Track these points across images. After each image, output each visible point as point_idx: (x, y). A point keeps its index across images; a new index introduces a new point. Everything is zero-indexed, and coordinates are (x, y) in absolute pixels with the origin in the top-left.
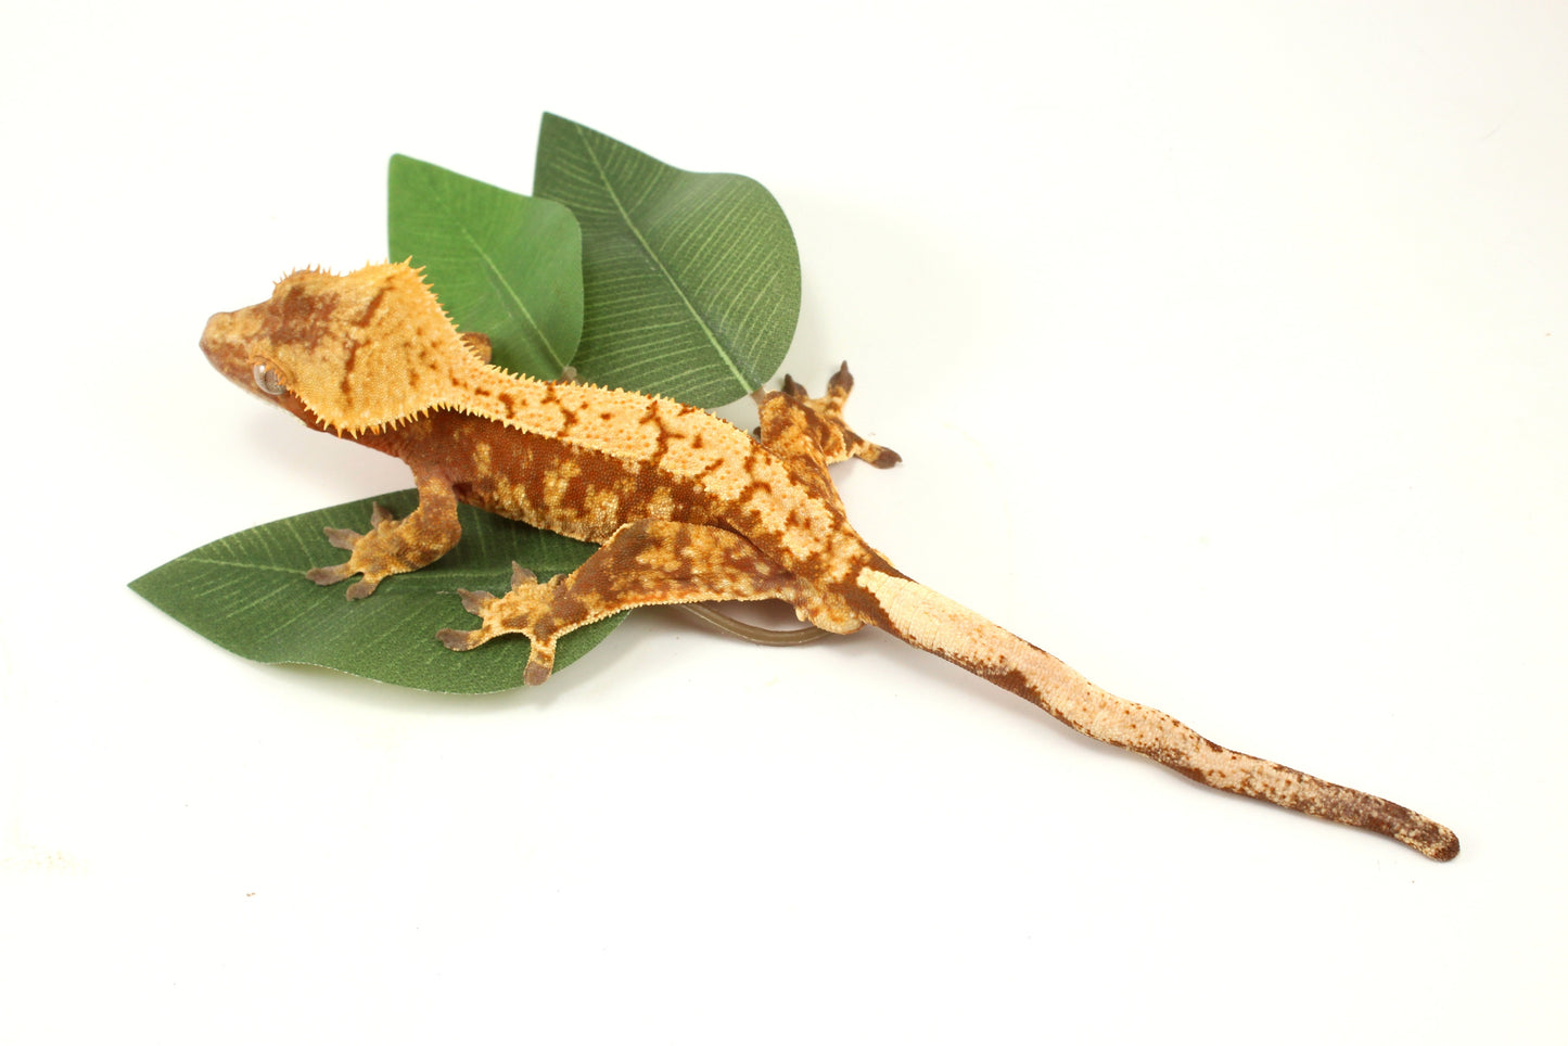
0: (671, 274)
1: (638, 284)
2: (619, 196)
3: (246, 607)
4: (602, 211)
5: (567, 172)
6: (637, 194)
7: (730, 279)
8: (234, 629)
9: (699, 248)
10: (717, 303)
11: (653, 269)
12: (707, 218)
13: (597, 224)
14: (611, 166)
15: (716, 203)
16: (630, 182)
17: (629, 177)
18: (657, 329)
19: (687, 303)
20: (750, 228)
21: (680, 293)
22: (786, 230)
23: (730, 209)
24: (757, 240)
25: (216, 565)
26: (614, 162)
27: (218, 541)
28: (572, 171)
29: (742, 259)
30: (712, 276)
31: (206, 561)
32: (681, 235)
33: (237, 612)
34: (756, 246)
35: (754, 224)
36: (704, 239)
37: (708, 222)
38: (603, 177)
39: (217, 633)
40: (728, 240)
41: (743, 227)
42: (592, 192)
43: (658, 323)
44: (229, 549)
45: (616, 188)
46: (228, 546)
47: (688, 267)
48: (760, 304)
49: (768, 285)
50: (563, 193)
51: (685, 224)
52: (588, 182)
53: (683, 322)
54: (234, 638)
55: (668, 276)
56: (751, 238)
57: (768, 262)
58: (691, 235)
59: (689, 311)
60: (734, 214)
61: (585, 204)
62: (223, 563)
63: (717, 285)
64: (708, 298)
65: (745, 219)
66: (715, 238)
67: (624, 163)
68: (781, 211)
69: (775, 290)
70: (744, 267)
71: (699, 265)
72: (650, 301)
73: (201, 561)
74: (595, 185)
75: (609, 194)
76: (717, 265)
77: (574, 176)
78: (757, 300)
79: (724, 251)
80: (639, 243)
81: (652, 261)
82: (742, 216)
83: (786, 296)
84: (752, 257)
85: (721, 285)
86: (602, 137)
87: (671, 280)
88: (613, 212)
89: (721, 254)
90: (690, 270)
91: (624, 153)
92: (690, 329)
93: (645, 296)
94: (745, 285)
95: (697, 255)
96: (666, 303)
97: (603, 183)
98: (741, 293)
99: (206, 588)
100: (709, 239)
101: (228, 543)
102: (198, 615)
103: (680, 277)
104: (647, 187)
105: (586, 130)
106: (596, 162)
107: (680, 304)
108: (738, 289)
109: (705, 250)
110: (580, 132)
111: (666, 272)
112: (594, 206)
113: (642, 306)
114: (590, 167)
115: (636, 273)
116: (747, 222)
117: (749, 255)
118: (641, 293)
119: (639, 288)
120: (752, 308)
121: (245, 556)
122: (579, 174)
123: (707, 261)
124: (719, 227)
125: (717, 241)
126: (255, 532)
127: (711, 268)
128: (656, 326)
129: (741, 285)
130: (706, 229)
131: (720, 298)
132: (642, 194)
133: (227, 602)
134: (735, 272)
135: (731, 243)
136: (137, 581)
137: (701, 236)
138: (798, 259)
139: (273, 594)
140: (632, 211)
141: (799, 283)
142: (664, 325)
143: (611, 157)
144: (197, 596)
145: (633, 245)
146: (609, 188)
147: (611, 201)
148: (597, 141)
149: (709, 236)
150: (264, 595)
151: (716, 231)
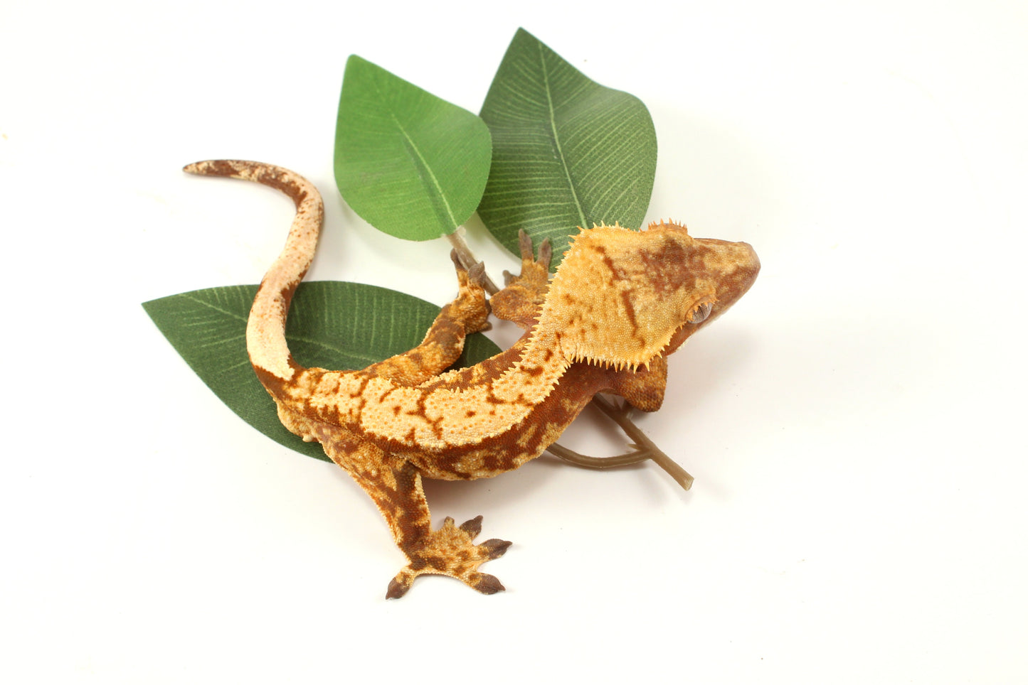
0: (567, 164)
1: (542, 167)
2: (552, 96)
3: (216, 343)
4: (538, 104)
5: (522, 71)
6: (565, 97)
7: (605, 177)
8: (203, 357)
9: (591, 148)
10: (592, 194)
11: (555, 157)
12: (602, 127)
13: (531, 112)
14: (553, 76)
15: (612, 116)
16: (564, 88)
17: (564, 85)
18: (548, 206)
19: (572, 189)
20: (630, 141)
21: (570, 180)
22: (653, 148)
23: (620, 123)
24: (631, 151)
25: (205, 306)
26: (557, 72)
27: (211, 289)
28: (526, 71)
29: (617, 163)
30: (593, 172)
31: (199, 301)
32: (581, 135)
33: (210, 344)
34: (629, 156)
35: (633, 138)
36: (596, 142)
37: (602, 129)
38: (546, 81)
39: (191, 356)
40: (612, 147)
41: (625, 139)
42: (534, 89)
43: (548, 201)
44: (217, 297)
45: (552, 91)
46: (217, 294)
47: (580, 161)
48: (622, 200)
49: (629, 187)
50: (515, 84)
51: (586, 128)
52: (533, 81)
53: (566, 203)
54: (203, 364)
55: (565, 165)
56: (628, 149)
57: (634, 169)
58: (588, 137)
59: (572, 195)
60: (622, 127)
61: (527, 96)
62: (210, 306)
63: (595, 180)
64: (587, 189)
65: (628, 133)
66: (604, 143)
67: (565, 74)
68: (654, 133)
69: (633, 192)
70: (617, 169)
71: (587, 162)
72: (547, 183)
73: (196, 300)
74: (538, 84)
75: (546, 93)
76: (600, 165)
77: (526, 75)
78: (619, 198)
79: (607, 154)
80: (552, 135)
81: (557, 151)
82: (627, 131)
83: (640, 198)
84: (624, 164)
85: (597, 180)
86: (555, 55)
87: (566, 169)
88: (544, 106)
89: (604, 157)
90: (580, 164)
91: (565, 68)
92: (570, 211)
93: (544, 178)
94: (614, 184)
95: (588, 154)
96: (558, 187)
97: (544, 85)
98: (609, 190)
99: (194, 321)
100: (599, 143)
101: (218, 292)
102: (182, 340)
103: (573, 167)
104: (573, 94)
105: (544, 46)
106: (544, 70)
107: (567, 189)
108: (608, 186)
109: (595, 151)
110: (540, 47)
111: (564, 162)
112: (533, 99)
113: (541, 186)
114: (539, 72)
115: (542, 159)
116: (628, 136)
117: (623, 161)
118: (542, 176)
119: (542, 171)
120: (615, 203)
121: (226, 305)
122: (530, 74)
123: (594, 160)
124: (608, 135)
125: (604, 146)
126: (239, 289)
127: (594, 166)
128: (547, 204)
129: (611, 183)
130: (599, 135)
131: (595, 190)
132: (568, 97)
133: (204, 335)
134: (610, 172)
135: (614, 149)
136: (148, 303)
137: (594, 139)
138: (654, 172)
139: (237, 338)
140: (557, 108)
141: (651, 189)
142: (552, 204)
143: (556, 69)
144: (186, 325)
145: (547, 136)
146: (547, 89)
147: (546, 98)
148: (550, 56)
149: (599, 141)
150: (232, 337)
151: (605, 138)
